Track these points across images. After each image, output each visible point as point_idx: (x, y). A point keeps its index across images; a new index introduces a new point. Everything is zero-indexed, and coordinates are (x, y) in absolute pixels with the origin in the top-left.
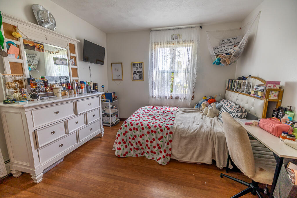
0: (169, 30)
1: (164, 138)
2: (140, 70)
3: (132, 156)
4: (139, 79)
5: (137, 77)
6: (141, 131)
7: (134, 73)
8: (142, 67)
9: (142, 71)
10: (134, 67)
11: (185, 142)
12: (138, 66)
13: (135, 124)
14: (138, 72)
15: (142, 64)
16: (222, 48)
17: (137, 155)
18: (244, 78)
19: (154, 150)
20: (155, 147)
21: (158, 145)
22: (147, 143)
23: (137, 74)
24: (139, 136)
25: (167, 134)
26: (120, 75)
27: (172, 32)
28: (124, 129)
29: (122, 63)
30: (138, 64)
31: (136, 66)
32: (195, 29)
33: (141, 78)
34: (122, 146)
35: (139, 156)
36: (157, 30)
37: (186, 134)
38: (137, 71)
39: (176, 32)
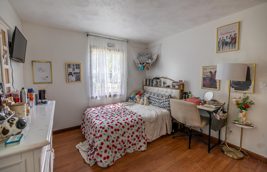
0: (106, 38)
1: (140, 128)
2: (77, 71)
3: (118, 158)
4: (76, 81)
5: (74, 78)
6: (122, 130)
7: (69, 75)
8: (79, 68)
9: (79, 73)
10: (69, 68)
11: (153, 125)
12: (75, 67)
13: (115, 125)
14: (75, 73)
15: (79, 65)
16: (142, 59)
17: (121, 155)
18: (158, 79)
19: (135, 142)
20: (134, 139)
21: (137, 136)
22: (129, 139)
23: (74, 75)
24: (121, 135)
25: (142, 124)
26: (47, 77)
27: (109, 41)
28: (105, 135)
29: (50, 62)
30: (75, 65)
31: (72, 67)
32: (124, 43)
33: (78, 79)
34: (109, 153)
35: (123, 154)
36: (96, 36)
37: (153, 119)
38: (73, 72)
39: (112, 42)
